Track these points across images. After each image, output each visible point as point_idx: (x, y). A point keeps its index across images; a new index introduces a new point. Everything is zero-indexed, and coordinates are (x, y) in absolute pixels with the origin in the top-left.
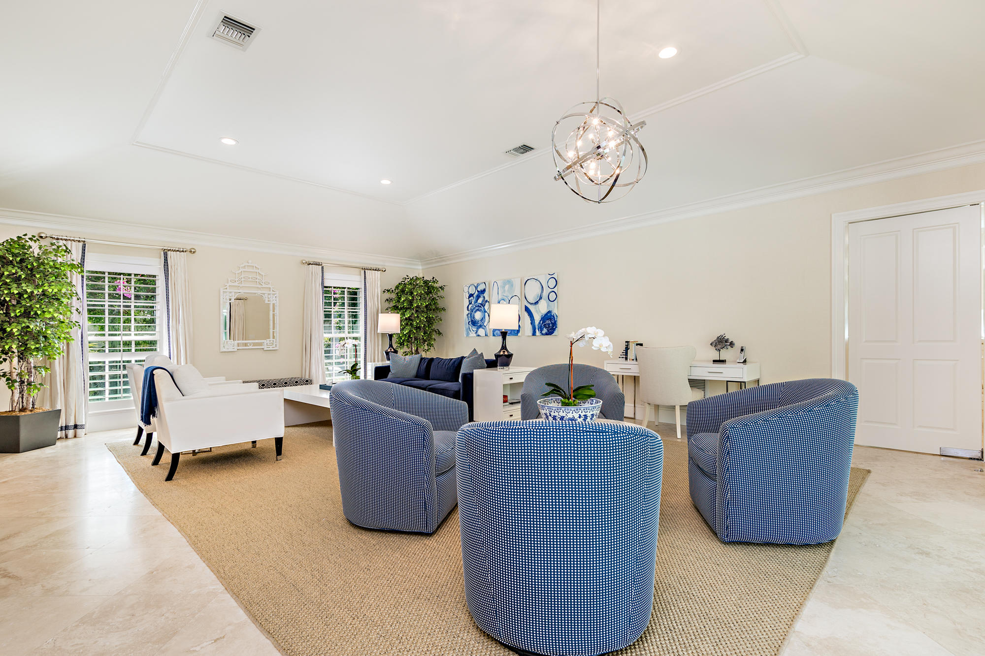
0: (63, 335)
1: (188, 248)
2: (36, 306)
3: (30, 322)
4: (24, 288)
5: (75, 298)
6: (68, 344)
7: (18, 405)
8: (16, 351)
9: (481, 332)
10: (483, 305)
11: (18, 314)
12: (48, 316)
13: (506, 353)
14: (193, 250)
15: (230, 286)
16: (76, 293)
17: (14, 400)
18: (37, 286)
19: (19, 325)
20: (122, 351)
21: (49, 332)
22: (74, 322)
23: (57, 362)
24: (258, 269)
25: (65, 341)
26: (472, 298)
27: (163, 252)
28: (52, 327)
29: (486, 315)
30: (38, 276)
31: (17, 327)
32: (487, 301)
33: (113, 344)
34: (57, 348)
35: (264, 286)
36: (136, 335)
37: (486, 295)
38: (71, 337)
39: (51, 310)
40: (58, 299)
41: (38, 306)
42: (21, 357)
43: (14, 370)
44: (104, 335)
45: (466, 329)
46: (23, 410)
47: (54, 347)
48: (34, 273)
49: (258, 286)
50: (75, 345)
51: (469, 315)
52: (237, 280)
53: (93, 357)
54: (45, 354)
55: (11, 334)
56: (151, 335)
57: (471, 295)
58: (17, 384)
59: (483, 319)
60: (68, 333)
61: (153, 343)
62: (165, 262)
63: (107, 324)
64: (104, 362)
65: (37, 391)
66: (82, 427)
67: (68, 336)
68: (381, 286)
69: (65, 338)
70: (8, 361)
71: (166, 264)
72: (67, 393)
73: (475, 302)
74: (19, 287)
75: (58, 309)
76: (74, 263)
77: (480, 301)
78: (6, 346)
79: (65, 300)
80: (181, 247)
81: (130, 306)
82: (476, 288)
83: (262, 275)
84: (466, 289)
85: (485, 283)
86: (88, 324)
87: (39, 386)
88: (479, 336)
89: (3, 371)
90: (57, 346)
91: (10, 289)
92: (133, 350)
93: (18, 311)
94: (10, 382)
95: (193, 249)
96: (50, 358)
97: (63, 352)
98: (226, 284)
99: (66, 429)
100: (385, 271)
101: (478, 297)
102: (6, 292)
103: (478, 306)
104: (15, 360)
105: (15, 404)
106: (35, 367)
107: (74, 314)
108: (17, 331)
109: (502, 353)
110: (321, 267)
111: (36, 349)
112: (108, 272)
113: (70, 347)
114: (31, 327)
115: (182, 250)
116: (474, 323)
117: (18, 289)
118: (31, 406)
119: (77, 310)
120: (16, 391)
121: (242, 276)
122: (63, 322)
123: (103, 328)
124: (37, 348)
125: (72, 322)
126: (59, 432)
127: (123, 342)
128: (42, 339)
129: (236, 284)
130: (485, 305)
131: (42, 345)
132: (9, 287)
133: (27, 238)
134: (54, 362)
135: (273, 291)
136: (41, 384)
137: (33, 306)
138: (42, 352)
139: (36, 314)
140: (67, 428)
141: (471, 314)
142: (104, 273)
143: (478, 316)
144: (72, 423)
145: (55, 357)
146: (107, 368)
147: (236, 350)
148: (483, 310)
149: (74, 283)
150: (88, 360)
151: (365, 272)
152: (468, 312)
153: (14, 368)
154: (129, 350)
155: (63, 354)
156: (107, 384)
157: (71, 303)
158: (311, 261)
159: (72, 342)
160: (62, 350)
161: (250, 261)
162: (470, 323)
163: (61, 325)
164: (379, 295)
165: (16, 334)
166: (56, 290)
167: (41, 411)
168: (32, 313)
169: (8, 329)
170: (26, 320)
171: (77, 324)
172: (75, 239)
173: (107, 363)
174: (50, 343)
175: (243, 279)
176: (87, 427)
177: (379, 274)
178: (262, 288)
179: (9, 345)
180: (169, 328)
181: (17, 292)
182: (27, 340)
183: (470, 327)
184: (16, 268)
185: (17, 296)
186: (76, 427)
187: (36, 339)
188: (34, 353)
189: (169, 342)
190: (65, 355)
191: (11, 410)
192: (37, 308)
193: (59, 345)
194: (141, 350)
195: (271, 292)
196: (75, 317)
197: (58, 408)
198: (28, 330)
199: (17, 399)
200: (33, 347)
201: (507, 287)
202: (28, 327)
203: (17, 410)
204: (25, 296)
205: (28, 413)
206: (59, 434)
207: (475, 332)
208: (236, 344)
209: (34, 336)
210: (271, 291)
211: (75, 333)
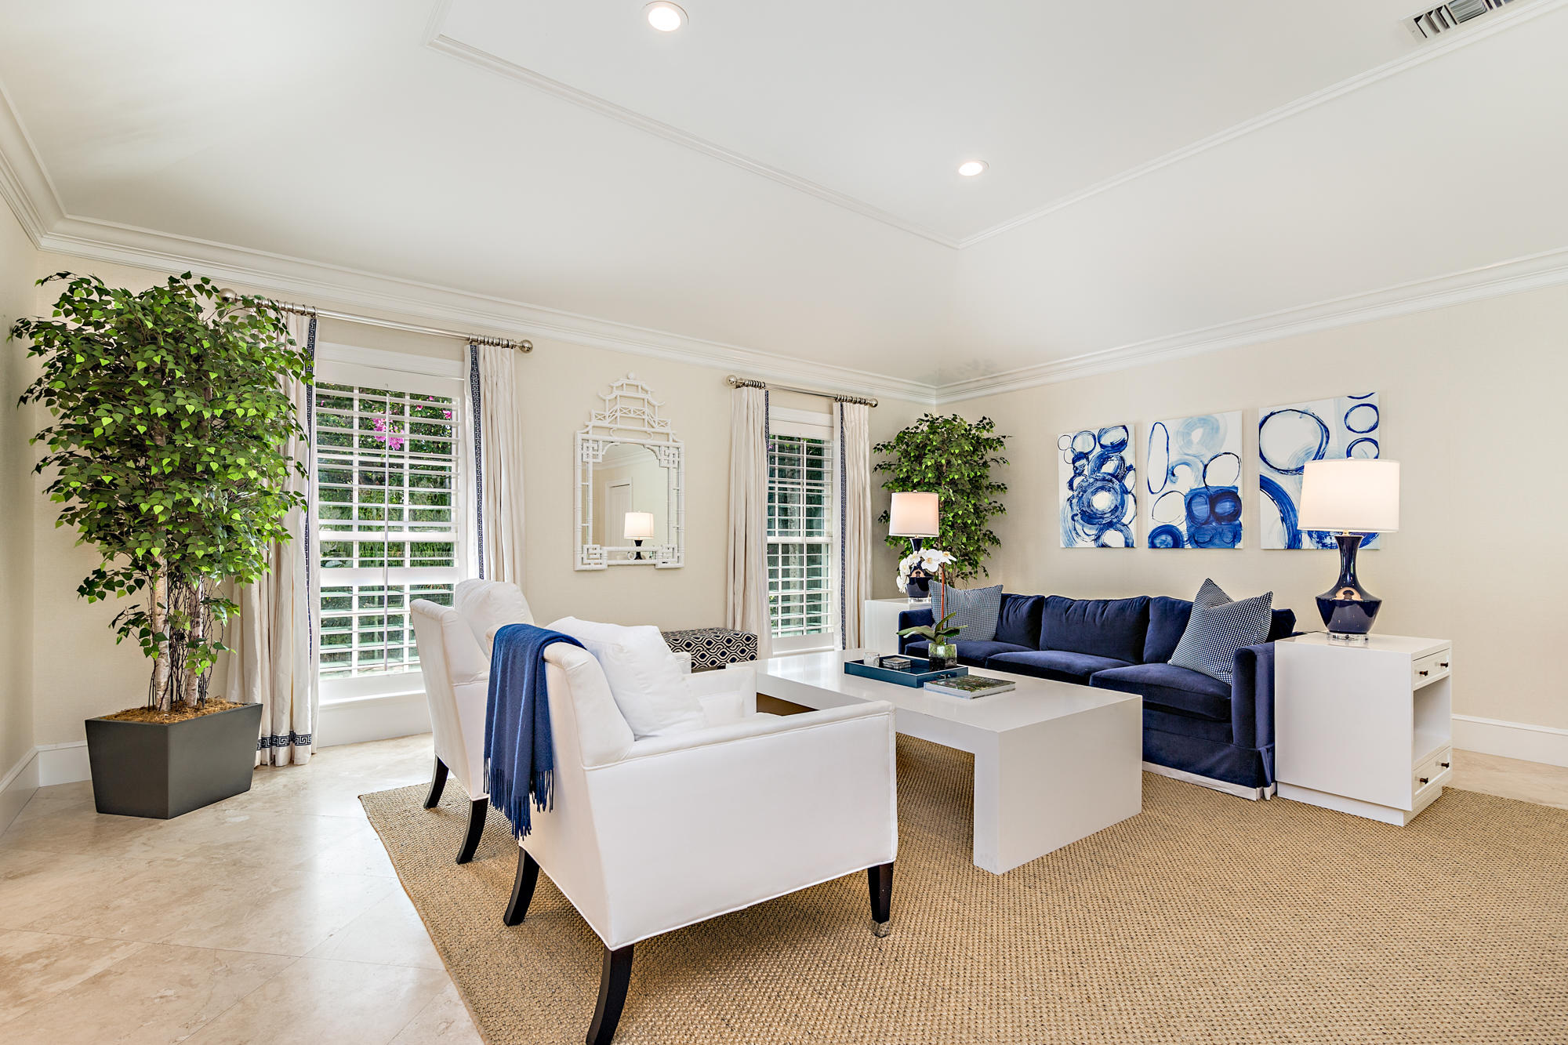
0: (268, 526)
1: (518, 340)
2: (208, 449)
3: (195, 489)
4: (180, 402)
5: (293, 438)
6: (278, 548)
7: (168, 696)
8: (162, 561)
9: (1112, 537)
10: (1118, 476)
11: (168, 470)
12: (236, 477)
13: (1356, 597)
14: (527, 345)
15: (594, 427)
16: (297, 424)
17: (159, 684)
18: (212, 403)
19: (167, 496)
20: (386, 563)
21: (237, 516)
22: (292, 493)
23: (255, 588)
24: (647, 392)
25: (272, 540)
26: (1084, 461)
27: (469, 346)
28: (245, 503)
29: (1129, 499)
30: (213, 376)
31: (164, 502)
32: (1130, 468)
33: (368, 548)
34: (255, 556)
35: (658, 429)
36: (412, 529)
37: (1128, 454)
38: (284, 530)
39: (242, 461)
40: (258, 438)
41: (212, 450)
42: (176, 577)
43: (158, 610)
44: (348, 528)
45: (1066, 532)
46: (178, 706)
47: (248, 553)
48: (205, 368)
49: (646, 428)
50: (293, 550)
51: (1075, 501)
52: (607, 414)
53: (330, 578)
54: (228, 572)
55: (150, 520)
56: (442, 529)
57: (1080, 456)
58: (164, 645)
59: (1118, 509)
60: (279, 520)
61: (447, 548)
62: (472, 369)
63: (356, 504)
64: (349, 589)
65: (208, 663)
66: (306, 740)
67: (279, 528)
68: (870, 435)
69: (272, 533)
70: (146, 587)
71: (475, 373)
72: (276, 660)
73: (1093, 472)
74: (168, 401)
75: (258, 460)
76: (294, 349)
77: (1109, 467)
78: (137, 550)
79: (273, 441)
80: (505, 337)
81: (401, 466)
82: (1097, 439)
83: (654, 406)
84: (1066, 443)
85: (1124, 427)
86: (316, 503)
87: (213, 651)
88: (1104, 546)
89: (137, 610)
90: (254, 551)
91: (147, 404)
92: (407, 564)
93: (165, 461)
94: (150, 640)
95: (529, 342)
96: (240, 579)
97: (267, 565)
98: (587, 423)
99: (272, 744)
100: (876, 405)
101: (1103, 459)
102: (138, 411)
103: (1104, 479)
104: (162, 585)
105: (161, 693)
106: (207, 601)
107: (292, 476)
108: (162, 513)
109: (1340, 596)
110: (763, 391)
111: (207, 559)
112: (360, 388)
113: (283, 553)
114: (196, 501)
115: (505, 342)
116: (1089, 516)
117: (166, 405)
118: (197, 695)
119: (299, 466)
120: (163, 660)
121: (618, 407)
122: (267, 494)
123: (346, 512)
124: (211, 556)
125: (287, 493)
126: (258, 753)
127: (388, 543)
128: (220, 532)
129: (605, 423)
130: (1123, 477)
131: (221, 548)
132: (147, 399)
133: (191, 283)
134: (250, 589)
135: (674, 441)
136: (218, 646)
137: (201, 450)
138: (220, 566)
139: (208, 470)
140: (273, 741)
141: (1080, 498)
142: (351, 389)
143: (1102, 501)
144: (284, 732)
145: (250, 577)
146: (355, 602)
147: (604, 566)
148: (1117, 487)
149: (293, 400)
150: (319, 583)
151: (842, 406)
152: (1071, 493)
153: (159, 605)
154: (399, 564)
155: (269, 570)
156: (355, 638)
157: (286, 447)
158: (747, 378)
159: (287, 541)
160: (265, 561)
161: (632, 375)
162: (1078, 518)
163: (262, 499)
164: (867, 454)
165: (162, 519)
166: (252, 412)
167: (217, 709)
168: (199, 468)
169: (144, 507)
170: (184, 486)
171: (299, 499)
172: (296, 308)
173: (355, 590)
174: (240, 545)
175: (618, 414)
176: (315, 740)
177: (867, 413)
178: (653, 433)
179: (146, 545)
180: (479, 515)
181: (165, 411)
182: (189, 535)
183: (1079, 527)
184: (164, 352)
185: (165, 424)
186: (293, 738)
187: (205, 532)
188: (204, 569)
189: (480, 546)
190: (272, 571)
191: (151, 704)
192: (210, 454)
193: (259, 548)
194: (422, 564)
195: (671, 443)
196: (293, 484)
197: (259, 702)
198: (190, 510)
199: (166, 680)
200: (200, 554)
201: (1197, 435)
202: (189, 502)
203: (165, 707)
204: (185, 425)
205: (190, 716)
206: (258, 756)
207: (1093, 537)
208: (605, 555)
209: (204, 526)
210: (671, 440)
211: (293, 519)
